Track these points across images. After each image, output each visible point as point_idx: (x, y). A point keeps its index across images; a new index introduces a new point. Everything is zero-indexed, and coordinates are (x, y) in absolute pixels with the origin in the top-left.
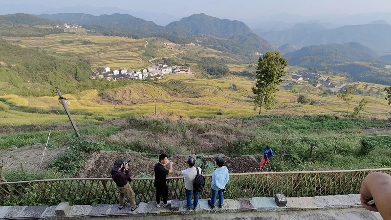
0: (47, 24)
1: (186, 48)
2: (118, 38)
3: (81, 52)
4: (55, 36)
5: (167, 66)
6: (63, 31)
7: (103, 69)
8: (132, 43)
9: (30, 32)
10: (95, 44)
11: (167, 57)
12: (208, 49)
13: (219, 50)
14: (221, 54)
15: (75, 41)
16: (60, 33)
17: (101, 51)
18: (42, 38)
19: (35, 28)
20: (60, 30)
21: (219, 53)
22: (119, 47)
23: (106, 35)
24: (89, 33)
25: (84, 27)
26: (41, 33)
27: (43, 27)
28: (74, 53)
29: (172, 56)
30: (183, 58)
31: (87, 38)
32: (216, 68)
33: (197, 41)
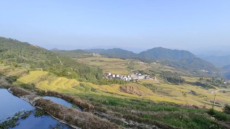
0: (87, 53)
1: (151, 65)
2: (115, 59)
3: (98, 65)
4: (90, 58)
5: (141, 74)
6: (93, 56)
7: (108, 74)
8: (122, 61)
9: (81, 56)
10: (105, 62)
11: (140, 70)
12: (165, 66)
13: (173, 67)
15: (97, 60)
17: (108, 65)
18: (85, 59)
21: (173, 69)
22: (116, 64)
23: (110, 58)
24: (102, 57)
25: (101, 54)
26: (85, 57)
27: (86, 54)
28: (96, 66)
29: (143, 69)
30: (149, 71)
31: (102, 59)
32: (173, 78)
33: (158, 61)
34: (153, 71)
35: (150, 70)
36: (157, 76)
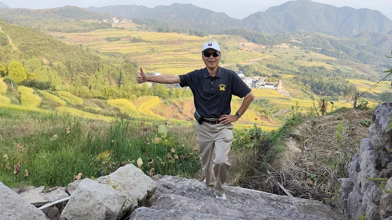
0: (94, 18)
1: (274, 51)
2: (175, 36)
3: (128, 52)
4: (101, 32)
6: (111, 25)
8: (194, 41)
9: (75, 27)
10: (146, 42)
12: (312, 53)
13: (333, 56)
14: (335, 61)
15: (123, 37)
16: (107, 28)
17: (153, 51)
18: (87, 34)
19: (82, 22)
20: (108, 25)
21: (332, 61)
22: (178, 47)
23: (160, 30)
24: (139, 29)
25: (135, 21)
26: (87, 28)
27: (90, 21)
28: (119, 53)
29: (251, 62)
30: (268, 66)
31: (137, 35)
32: (328, 84)
33: (293, 41)
34: (277, 68)
35: (269, 63)
36: (287, 79)
